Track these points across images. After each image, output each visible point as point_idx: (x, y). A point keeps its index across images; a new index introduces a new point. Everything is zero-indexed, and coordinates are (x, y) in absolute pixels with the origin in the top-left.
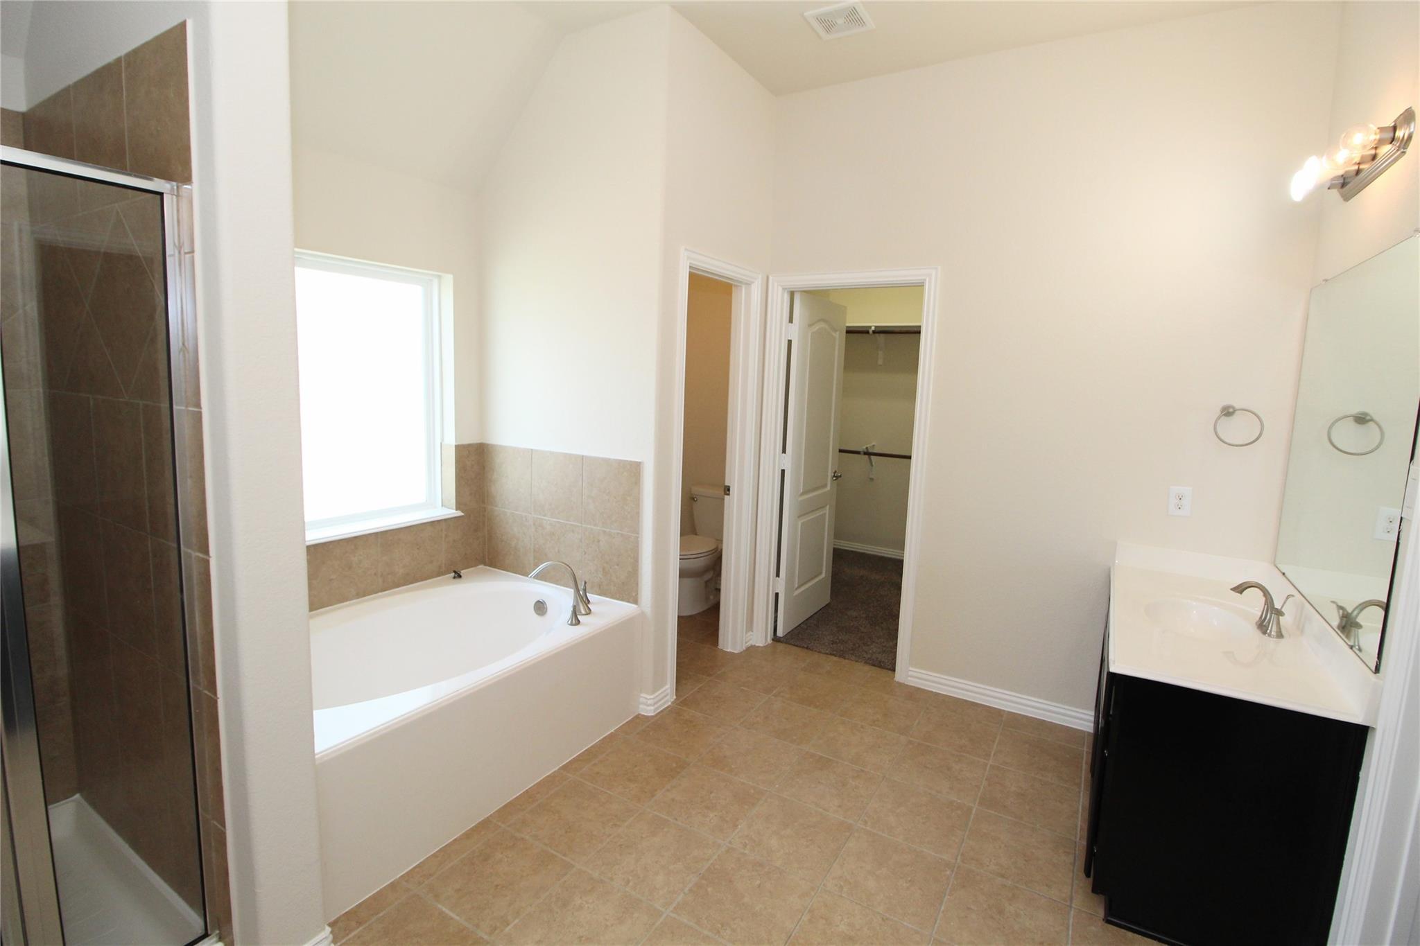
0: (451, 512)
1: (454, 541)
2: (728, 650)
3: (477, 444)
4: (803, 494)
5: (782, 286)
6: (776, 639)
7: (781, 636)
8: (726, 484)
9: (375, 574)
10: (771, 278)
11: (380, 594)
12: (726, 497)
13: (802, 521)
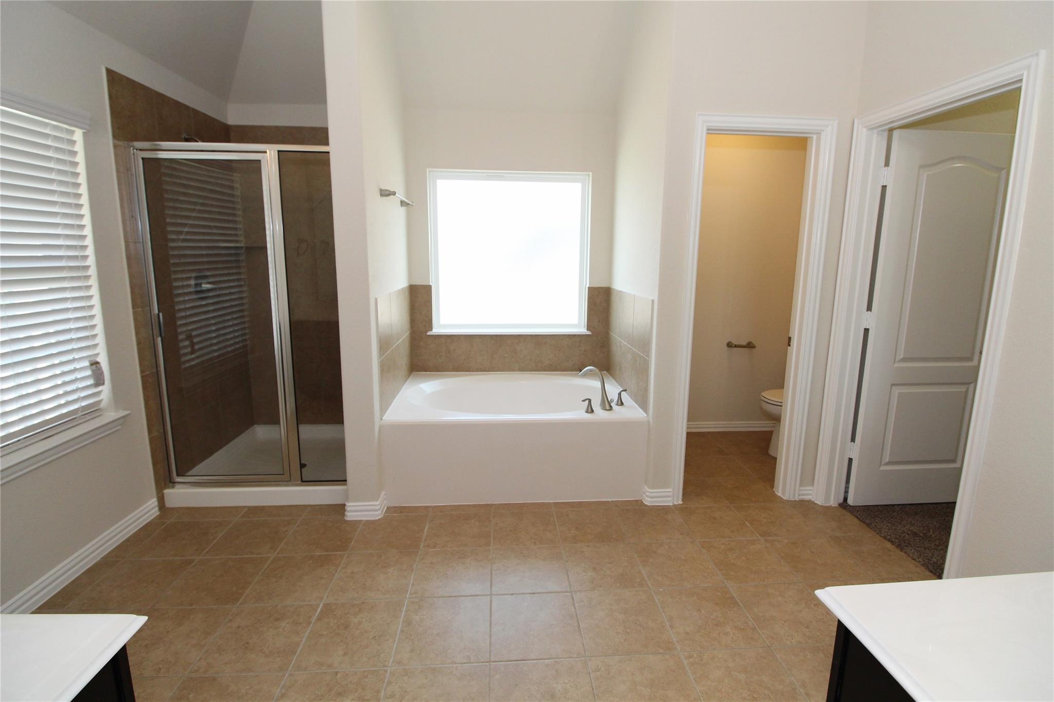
0: (582, 330)
1: (585, 351)
2: (779, 495)
3: (605, 287)
4: (904, 360)
5: (865, 127)
6: (844, 504)
7: (851, 505)
8: (790, 336)
9: (531, 360)
10: (856, 121)
11: (533, 372)
12: (789, 347)
13: (900, 391)
